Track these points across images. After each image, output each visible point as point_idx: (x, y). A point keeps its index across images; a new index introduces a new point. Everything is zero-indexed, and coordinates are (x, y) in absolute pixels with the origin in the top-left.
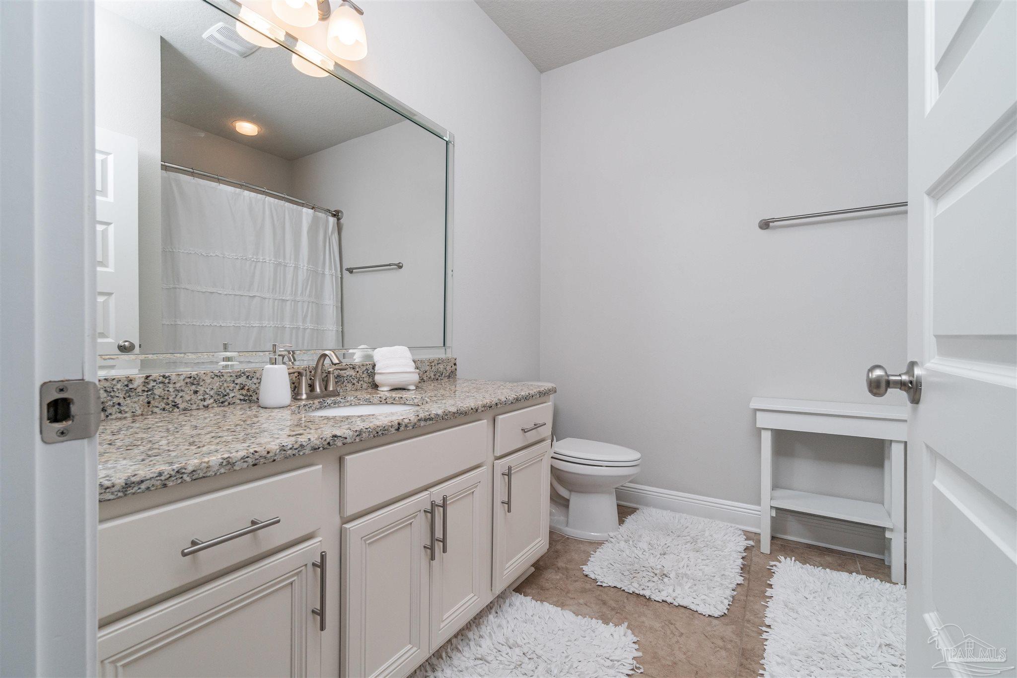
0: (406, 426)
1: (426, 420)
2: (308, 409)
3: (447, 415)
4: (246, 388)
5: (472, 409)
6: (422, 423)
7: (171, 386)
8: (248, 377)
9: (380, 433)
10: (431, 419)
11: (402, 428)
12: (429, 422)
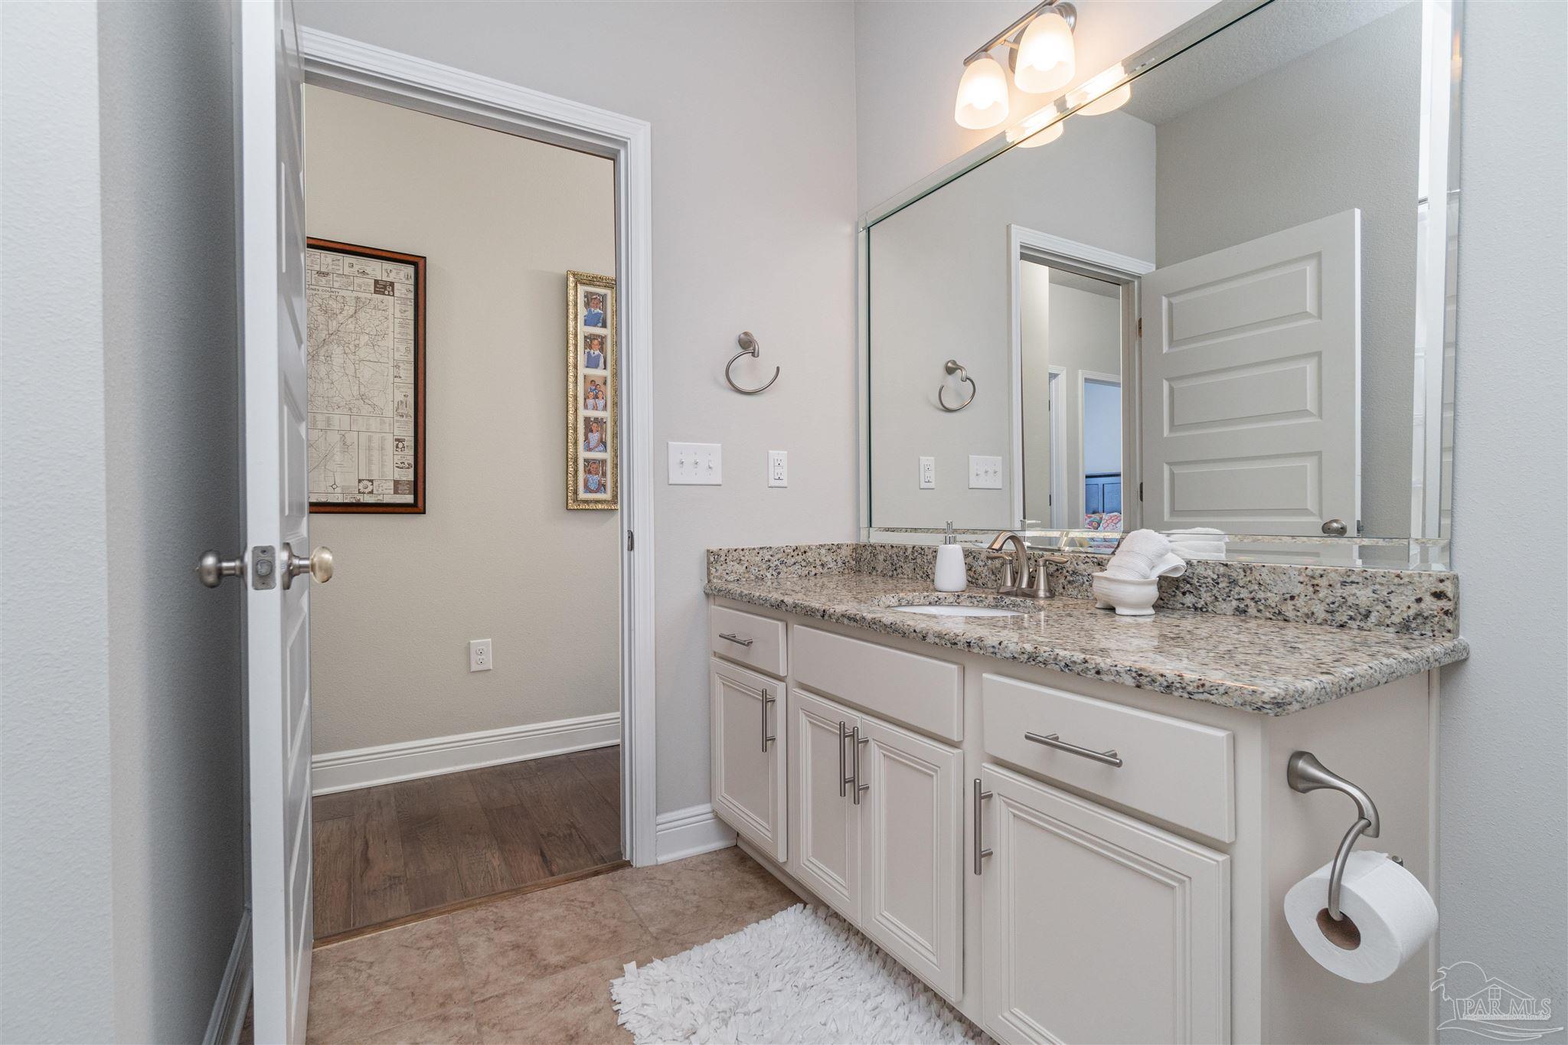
0: (830, 616)
1: (849, 618)
2: (976, 603)
3: (875, 623)
4: (973, 569)
5: (915, 631)
6: (846, 621)
7: (925, 557)
8: (974, 558)
9: (809, 613)
10: (855, 620)
11: (826, 617)
12: (852, 624)
